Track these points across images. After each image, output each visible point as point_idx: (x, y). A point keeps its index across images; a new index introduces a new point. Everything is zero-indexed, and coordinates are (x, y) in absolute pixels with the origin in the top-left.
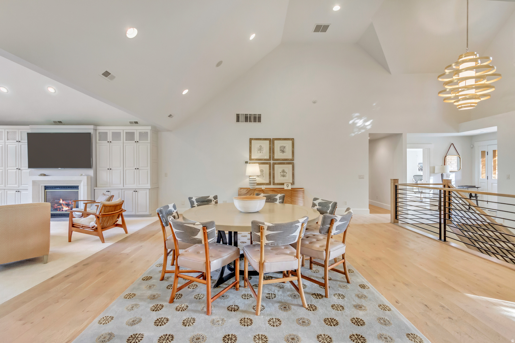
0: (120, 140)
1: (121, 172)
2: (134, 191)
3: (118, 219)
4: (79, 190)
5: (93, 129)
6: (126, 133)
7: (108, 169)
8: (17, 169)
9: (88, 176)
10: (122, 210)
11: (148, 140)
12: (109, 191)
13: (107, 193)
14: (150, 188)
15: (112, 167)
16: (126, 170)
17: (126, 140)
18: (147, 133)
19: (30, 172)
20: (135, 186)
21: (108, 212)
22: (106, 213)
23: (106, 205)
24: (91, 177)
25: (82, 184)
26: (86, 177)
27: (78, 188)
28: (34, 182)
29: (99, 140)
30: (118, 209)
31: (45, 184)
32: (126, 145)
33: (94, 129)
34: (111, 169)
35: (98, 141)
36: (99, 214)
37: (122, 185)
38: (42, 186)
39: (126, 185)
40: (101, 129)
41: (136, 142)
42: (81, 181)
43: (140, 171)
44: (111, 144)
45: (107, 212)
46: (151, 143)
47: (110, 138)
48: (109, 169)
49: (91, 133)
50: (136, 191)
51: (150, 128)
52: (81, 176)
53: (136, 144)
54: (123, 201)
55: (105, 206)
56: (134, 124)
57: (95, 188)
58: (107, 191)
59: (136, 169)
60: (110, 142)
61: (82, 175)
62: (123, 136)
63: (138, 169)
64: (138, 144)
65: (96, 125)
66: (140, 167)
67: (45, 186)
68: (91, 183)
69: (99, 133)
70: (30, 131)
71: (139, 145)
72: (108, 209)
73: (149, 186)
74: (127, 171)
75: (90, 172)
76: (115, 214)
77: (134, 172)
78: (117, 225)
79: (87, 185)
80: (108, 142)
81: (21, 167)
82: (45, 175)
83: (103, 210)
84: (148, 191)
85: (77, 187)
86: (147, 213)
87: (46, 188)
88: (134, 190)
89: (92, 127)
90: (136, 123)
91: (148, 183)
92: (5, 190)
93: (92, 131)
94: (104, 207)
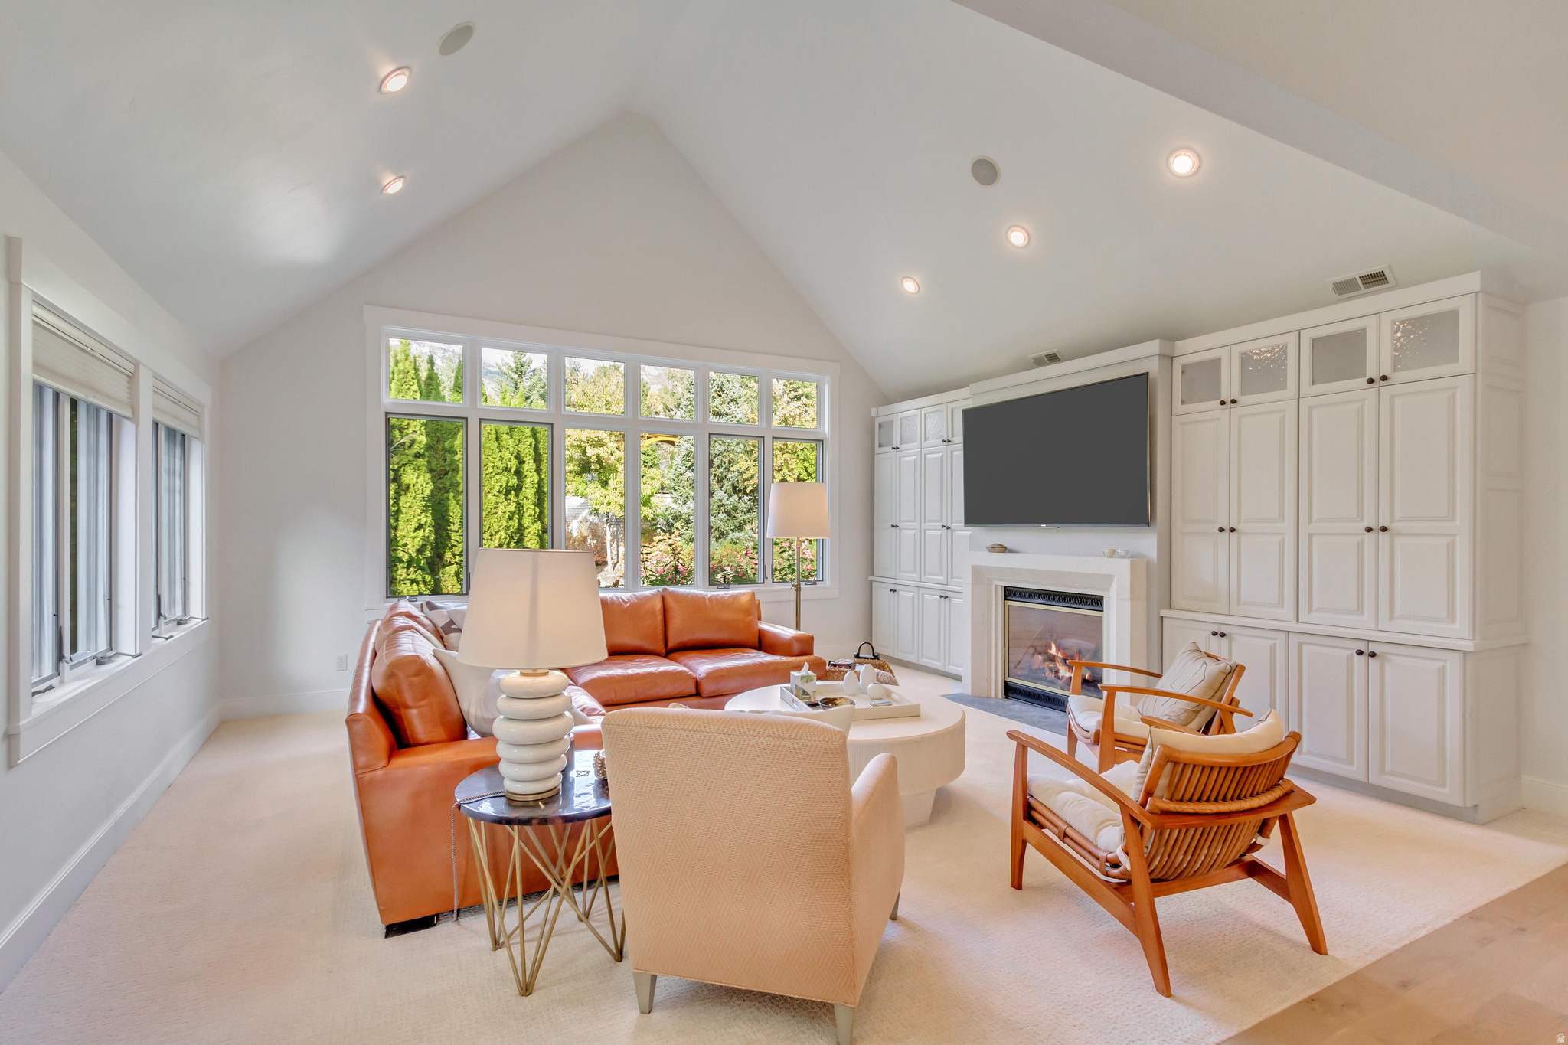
0: (1283, 386)
1: (1282, 545)
2: (1360, 653)
3: (1260, 840)
4: (1104, 614)
5: (1157, 357)
6: (1315, 342)
7: (1222, 530)
8: (943, 527)
9: (1134, 557)
10: (1287, 795)
11: (1455, 360)
12: (1223, 635)
13: (1215, 646)
14: (1468, 646)
15: (1239, 522)
16: (1310, 536)
17: (1313, 383)
18: (1454, 315)
19: (971, 536)
20: (1363, 626)
21: (1196, 797)
22: (1181, 801)
23: (1184, 757)
24: (1149, 564)
25: (1114, 587)
26: (1127, 562)
27: (1102, 606)
28: (978, 573)
29: (1183, 402)
30: (1261, 786)
31: (1003, 580)
32: (1310, 409)
33: (1161, 356)
34: (1232, 530)
35: (1178, 407)
36: (1143, 805)
37: (1288, 611)
38: (996, 586)
39: (1310, 610)
40: (1194, 349)
41: (1371, 381)
42: (1109, 578)
43: (1399, 542)
44: (1236, 411)
45: (1187, 797)
46: (1480, 375)
47: (1230, 383)
48: (1227, 529)
49: (1150, 376)
50: (1373, 655)
51: (1473, 281)
52: (1110, 557)
53: (1372, 390)
54: (1296, 738)
55: (1176, 763)
56: (1363, 290)
57: (1164, 613)
58: (1215, 634)
59: (1369, 530)
60: (1234, 402)
61: (1113, 553)
62: (1299, 364)
63: (1384, 529)
64: (1386, 390)
65: (1171, 335)
66: (1398, 514)
67: (1005, 587)
68: (1148, 590)
69: (1183, 372)
70: (970, 404)
71: (1392, 397)
72: (1192, 781)
73: (1460, 633)
74: (1315, 540)
75: (1145, 542)
76: (1242, 819)
77: (1360, 547)
78: (1256, 870)
79: (1131, 599)
80: (1223, 403)
81: (952, 523)
82: (1004, 549)
83: (1163, 782)
84: (1453, 666)
85: (1096, 602)
86: (1449, 793)
87: (1009, 593)
88: (1362, 647)
89: (1154, 347)
90: (1376, 279)
91: (1451, 617)
92: (921, 590)
93: (1152, 367)
94: (1169, 766)
